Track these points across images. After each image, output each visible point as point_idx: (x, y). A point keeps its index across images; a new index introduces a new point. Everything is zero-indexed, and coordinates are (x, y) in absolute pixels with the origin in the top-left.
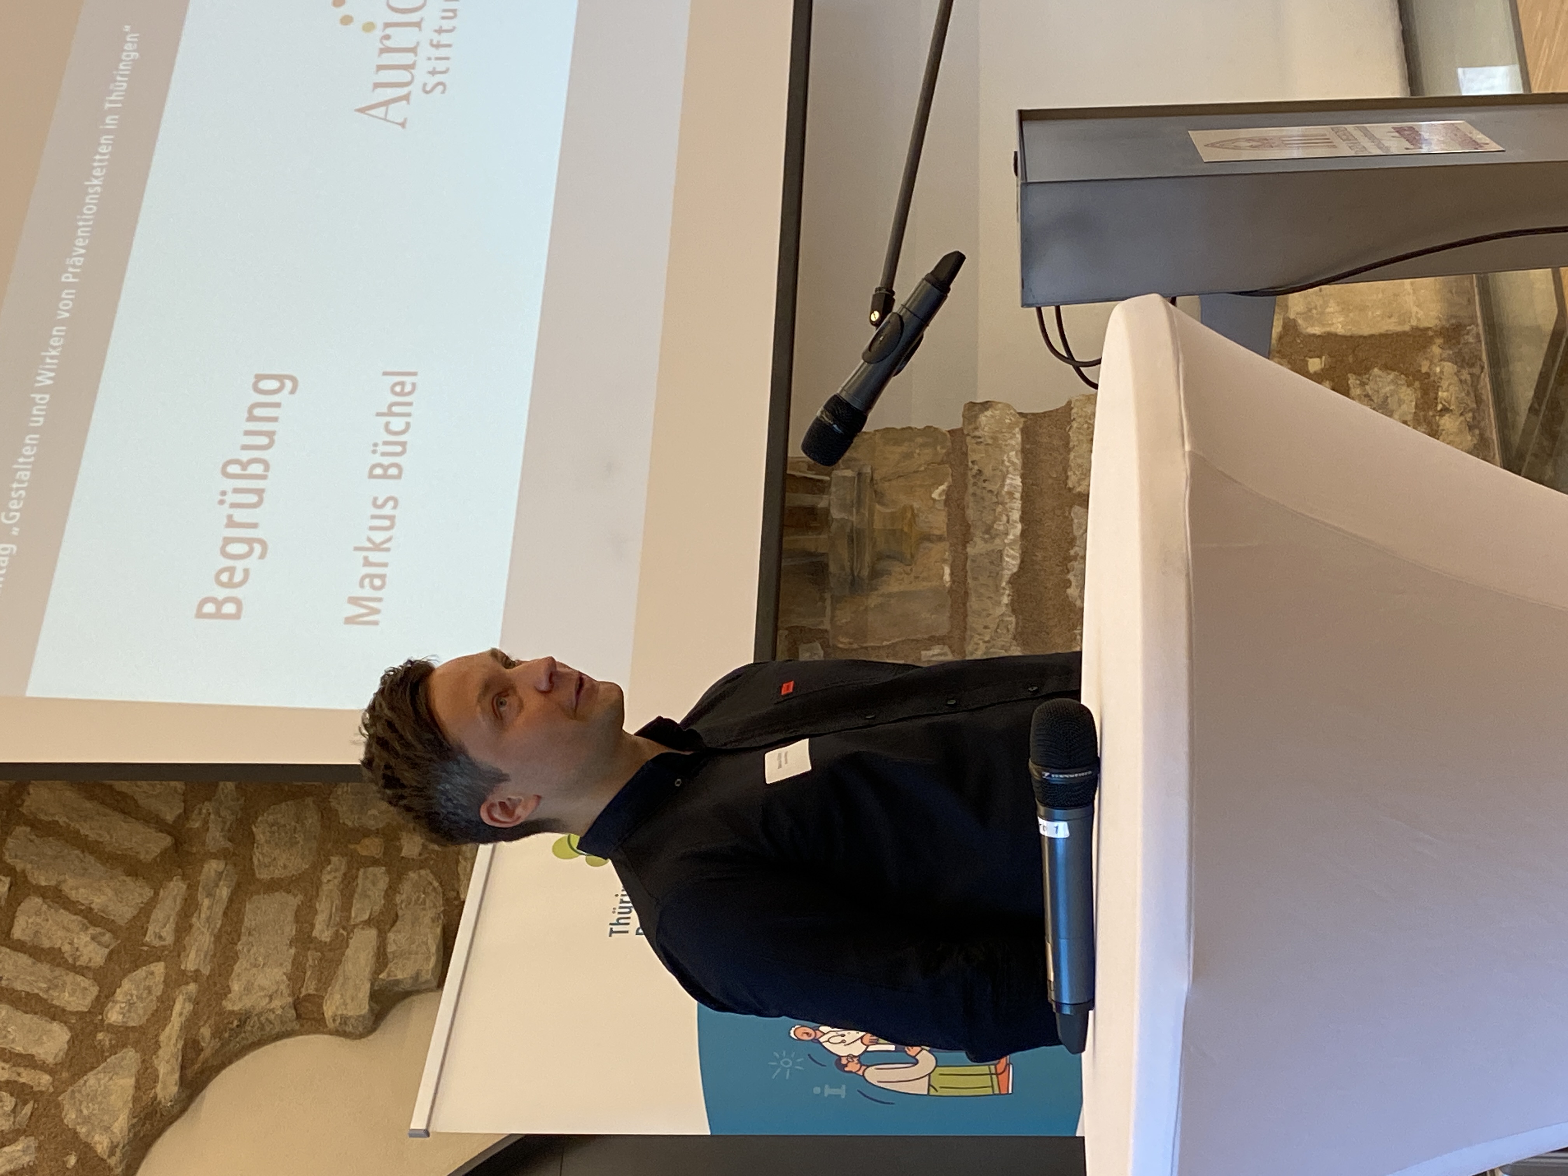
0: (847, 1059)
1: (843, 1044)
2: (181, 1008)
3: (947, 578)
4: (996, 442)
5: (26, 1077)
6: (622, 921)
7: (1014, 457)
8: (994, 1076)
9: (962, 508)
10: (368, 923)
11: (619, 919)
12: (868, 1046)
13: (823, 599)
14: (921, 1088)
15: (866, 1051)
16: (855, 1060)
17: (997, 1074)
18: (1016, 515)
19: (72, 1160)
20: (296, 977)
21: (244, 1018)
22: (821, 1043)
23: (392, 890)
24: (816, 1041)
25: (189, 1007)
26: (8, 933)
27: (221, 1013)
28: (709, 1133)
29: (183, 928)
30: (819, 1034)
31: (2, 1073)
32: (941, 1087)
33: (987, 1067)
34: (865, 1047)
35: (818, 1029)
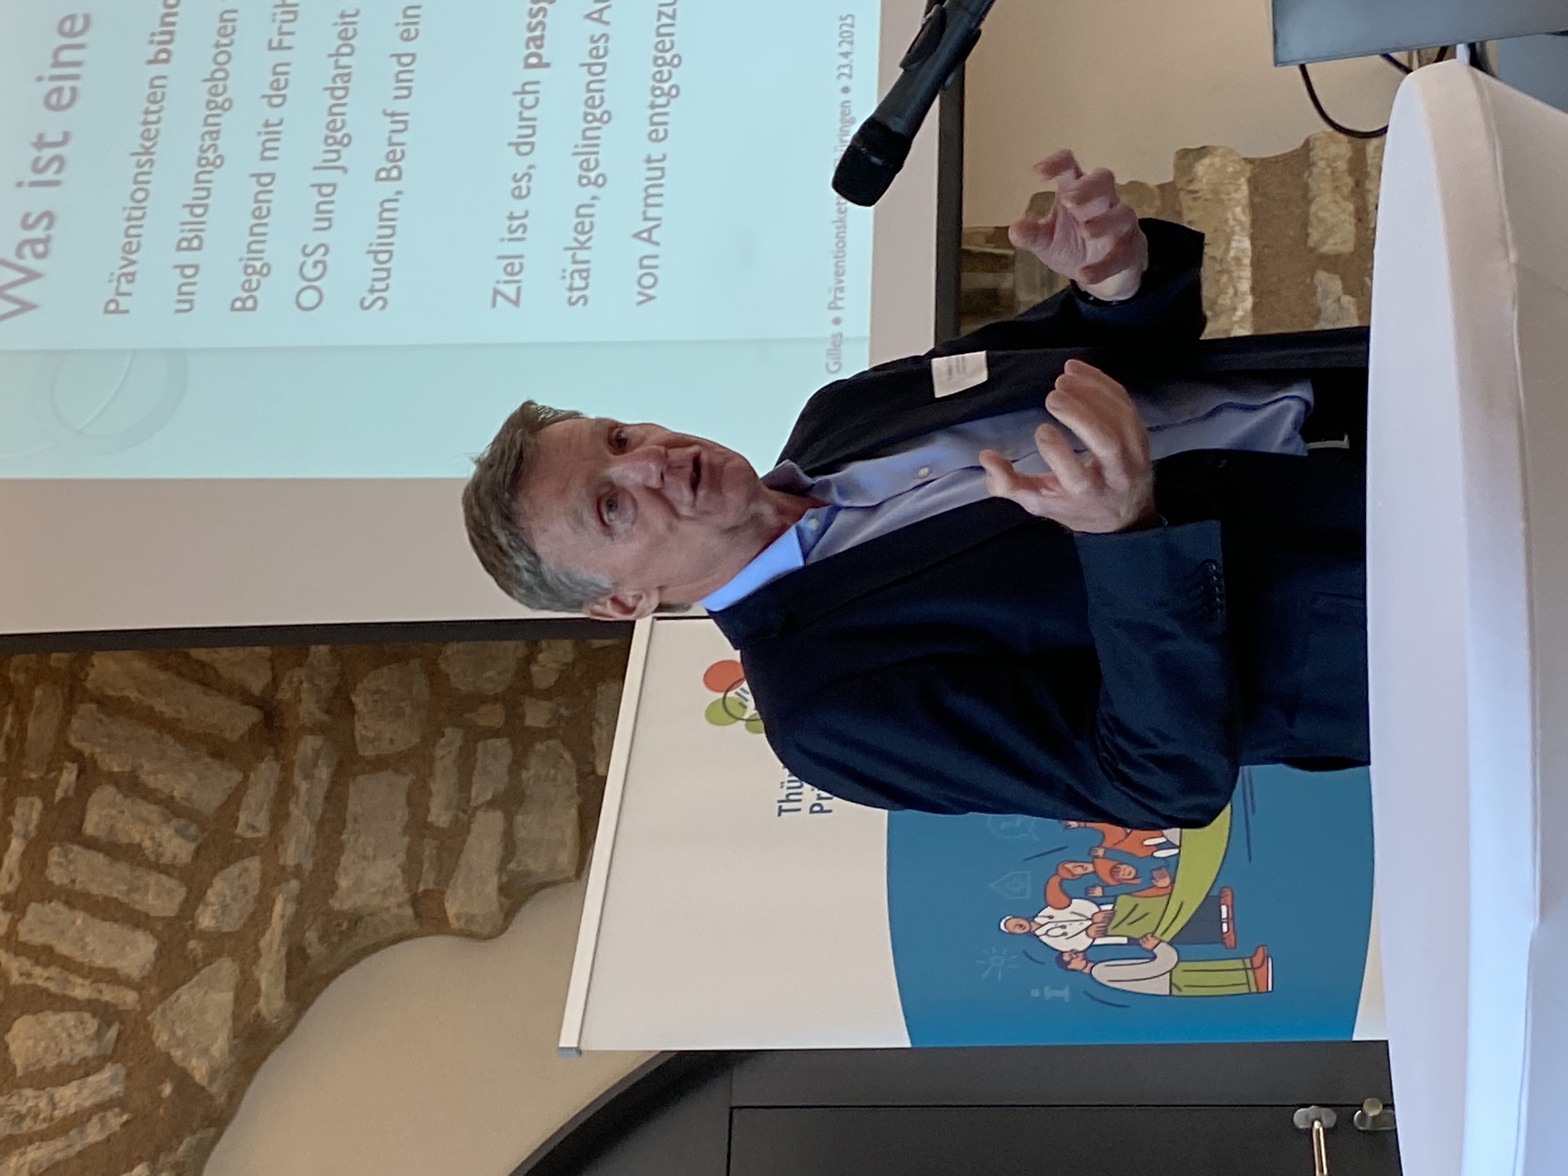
0: (1070, 955)
1: (1063, 938)
2: (282, 909)
4: (1217, 197)
5: (109, 994)
6: (791, 797)
7: (1239, 214)
8: (1250, 973)
10: (492, 804)
11: (788, 795)
12: (1094, 939)
14: (1161, 987)
15: (1091, 946)
16: (1081, 955)
17: (1253, 968)
18: (1245, 286)
19: (167, 1090)
20: (412, 869)
21: (356, 919)
22: (1038, 937)
23: (518, 764)
24: (1032, 935)
25: (291, 909)
26: (79, 829)
27: (330, 914)
28: (907, 1044)
29: (279, 816)
30: (1034, 927)
31: (81, 990)
32: (1186, 986)
33: (1240, 961)
34: (1091, 940)
35: (1033, 921)
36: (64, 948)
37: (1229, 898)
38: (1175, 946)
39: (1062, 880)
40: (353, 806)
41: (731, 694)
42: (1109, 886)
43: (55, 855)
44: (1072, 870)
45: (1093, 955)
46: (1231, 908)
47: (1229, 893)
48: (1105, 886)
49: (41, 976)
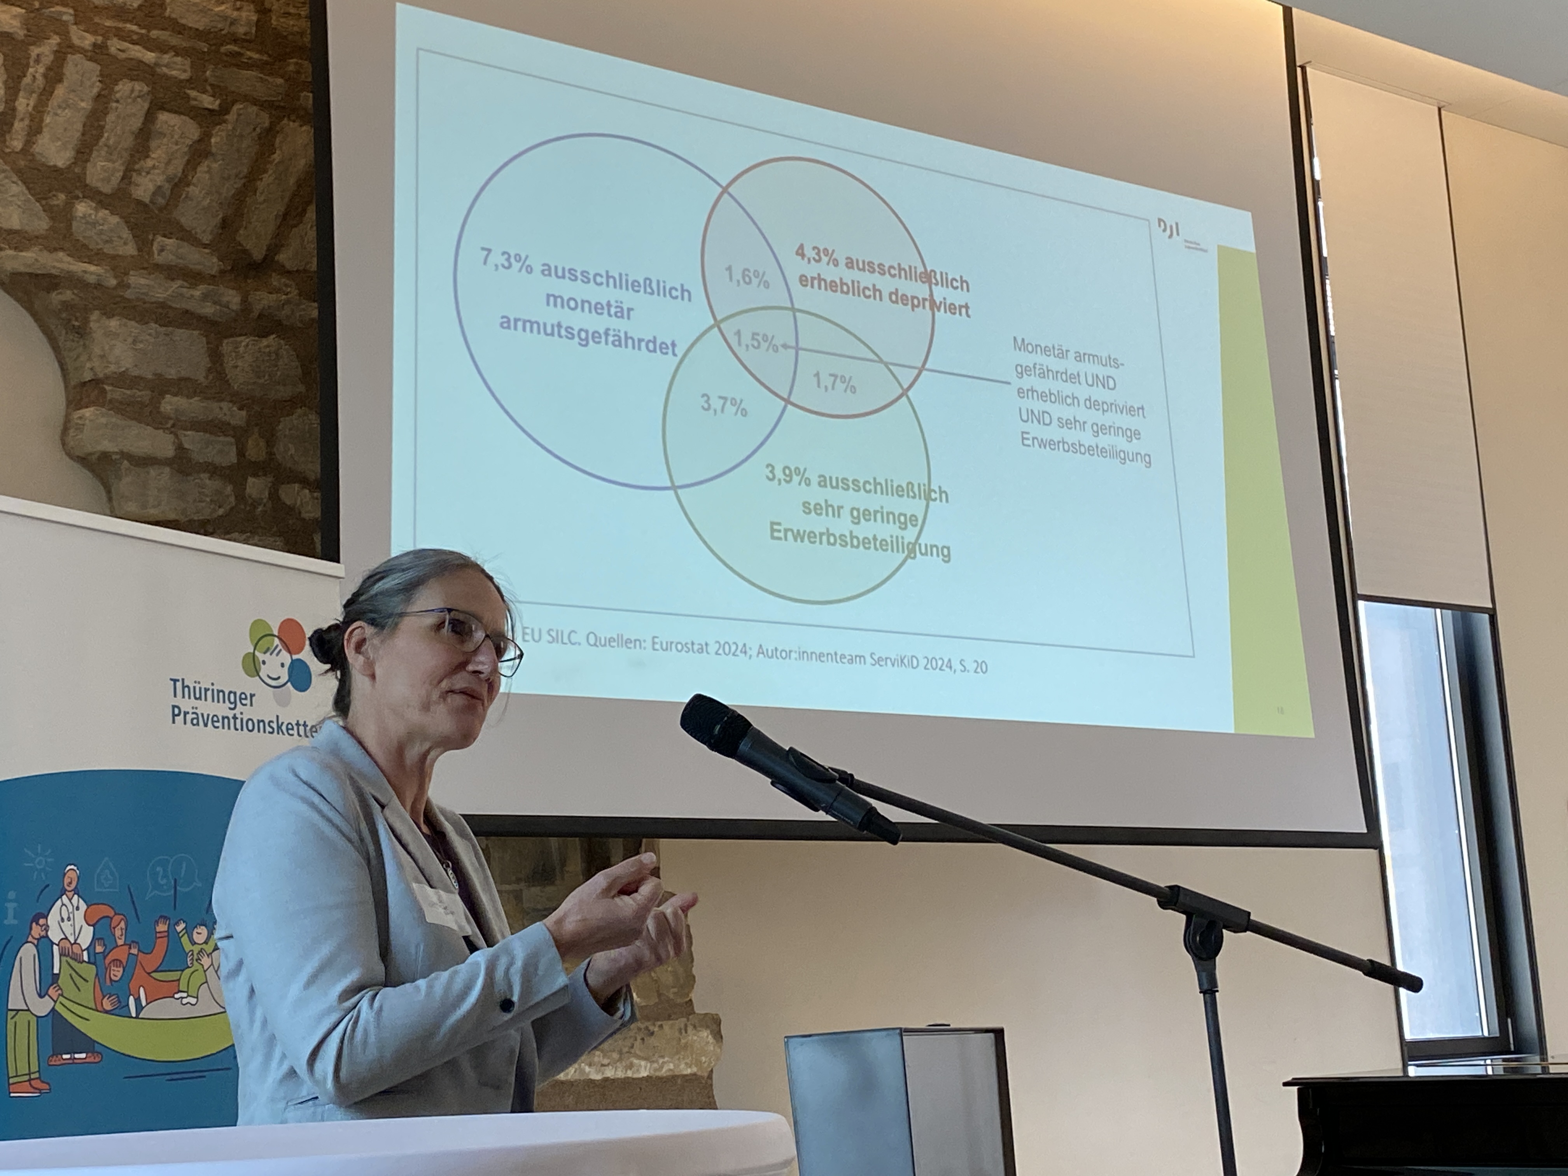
0: (44, 925)
1: (60, 919)
2: (92, 271)
4: (681, 1049)
5: (20, 127)
6: (186, 689)
7: (668, 1067)
8: (26, 1078)
10: (180, 448)
11: (188, 687)
12: (58, 945)
13: (518, 881)
14: (15, 1002)
15: (53, 943)
16: (43, 933)
17: (30, 1080)
18: (610, 1073)
20: (124, 380)
21: (82, 332)
22: (61, 897)
23: (214, 470)
24: (64, 892)
25: (92, 279)
26: (162, 108)
27: (86, 311)
29: (171, 272)
30: (70, 894)
31: (24, 104)
32: (16, 1023)
33: (37, 1069)
34: (57, 943)
35: (75, 894)
36: (60, 91)
37: (91, 1060)
38: (51, 1014)
39: (112, 918)
40: (181, 334)
41: (277, 641)
42: (105, 958)
43: (140, 87)
44: (119, 927)
45: (44, 944)
46: (83, 1062)
47: (97, 1060)
48: (105, 955)
49: (36, 72)
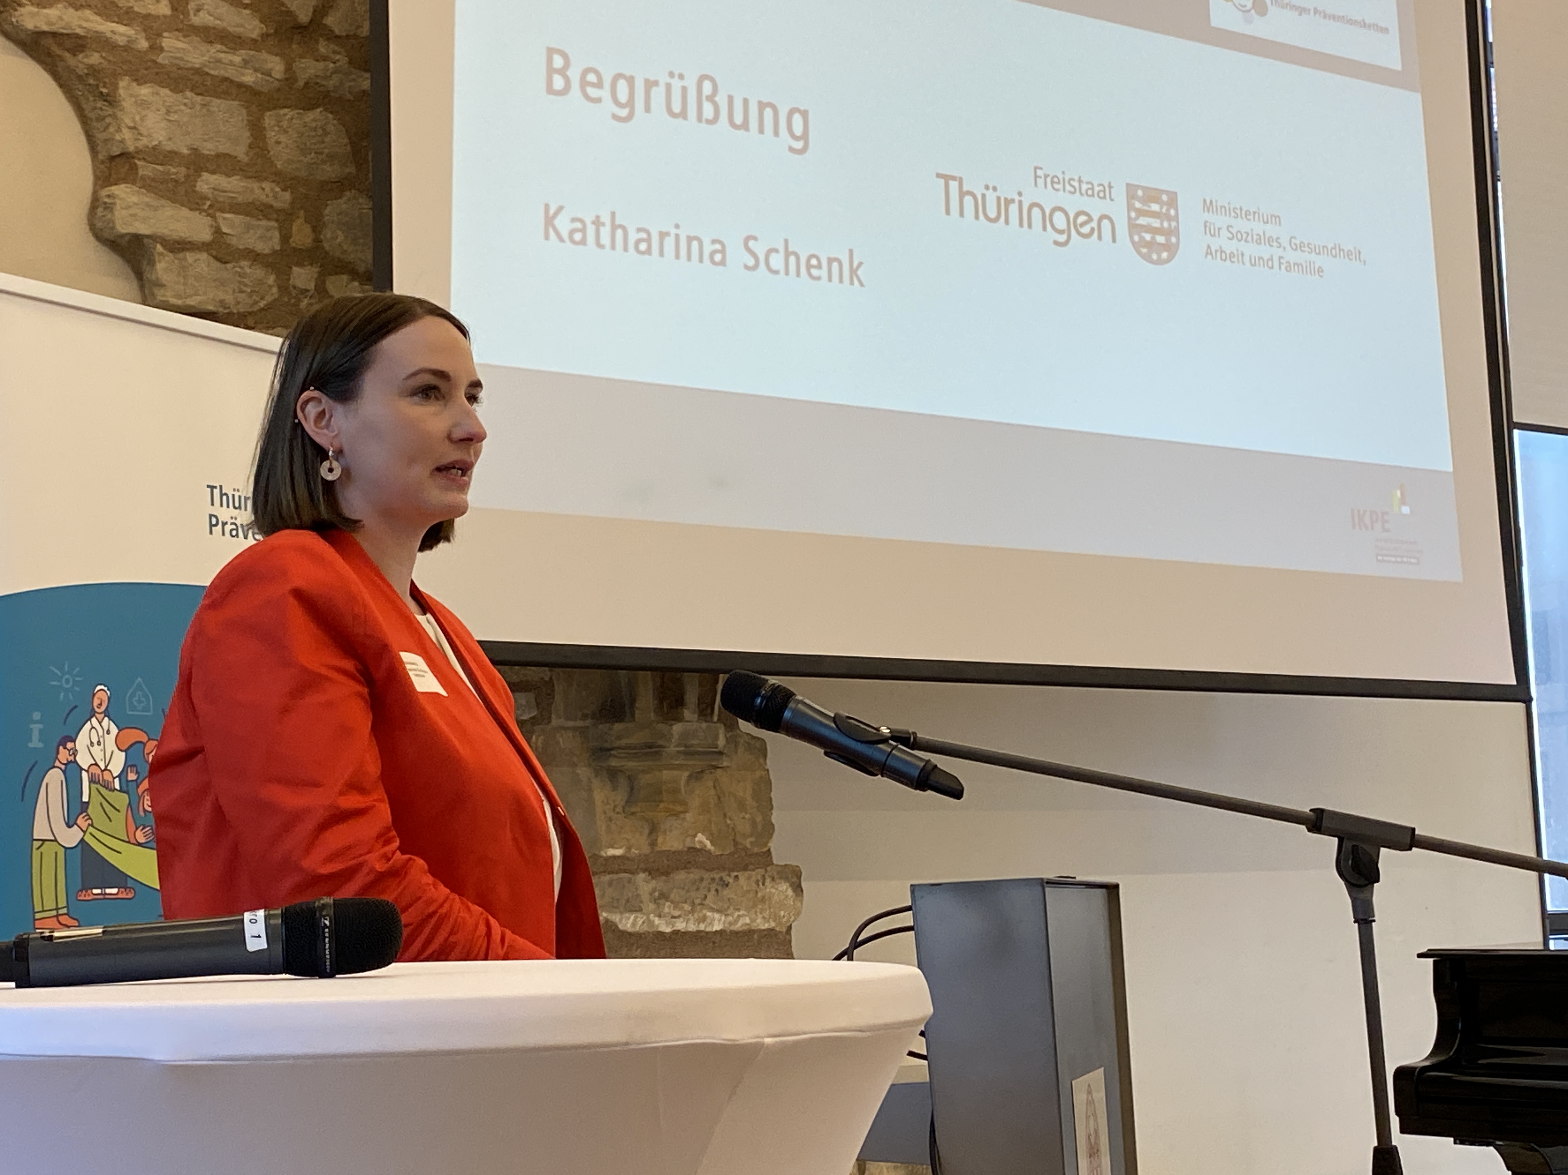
0: (72, 749)
2: (119, 32)
3: (611, 852)
4: (758, 902)
6: (225, 498)
7: (743, 921)
8: (54, 913)
9: (686, 866)
10: (218, 231)
11: (226, 494)
12: (87, 771)
13: (585, 717)
14: (40, 831)
15: (82, 769)
16: (72, 758)
17: (57, 916)
18: (680, 925)
20: (157, 155)
21: (110, 100)
22: (90, 719)
23: (254, 257)
24: (93, 714)
25: (121, 41)
27: (115, 76)
29: (209, 35)
30: (100, 717)
32: (41, 854)
33: (65, 904)
34: (86, 769)
35: (105, 716)
37: (124, 896)
39: (145, 744)
40: (218, 104)
42: (138, 787)
46: (114, 898)
47: (130, 896)
48: (137, 783)
